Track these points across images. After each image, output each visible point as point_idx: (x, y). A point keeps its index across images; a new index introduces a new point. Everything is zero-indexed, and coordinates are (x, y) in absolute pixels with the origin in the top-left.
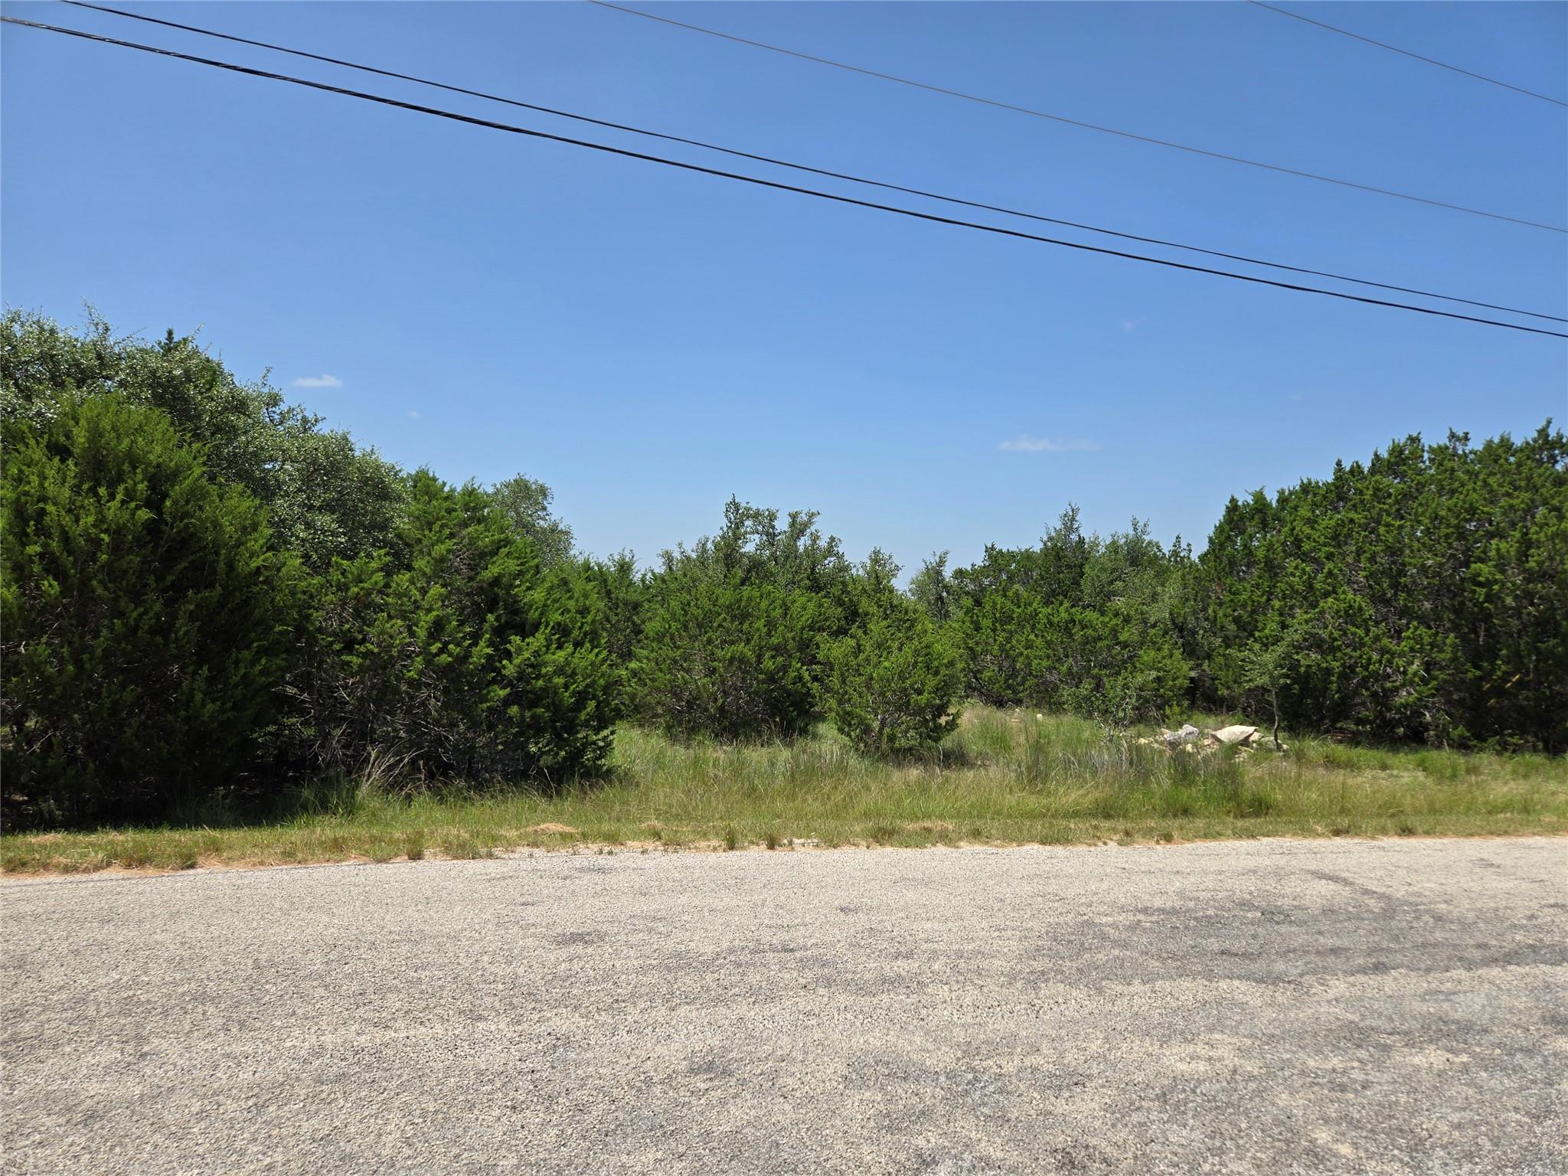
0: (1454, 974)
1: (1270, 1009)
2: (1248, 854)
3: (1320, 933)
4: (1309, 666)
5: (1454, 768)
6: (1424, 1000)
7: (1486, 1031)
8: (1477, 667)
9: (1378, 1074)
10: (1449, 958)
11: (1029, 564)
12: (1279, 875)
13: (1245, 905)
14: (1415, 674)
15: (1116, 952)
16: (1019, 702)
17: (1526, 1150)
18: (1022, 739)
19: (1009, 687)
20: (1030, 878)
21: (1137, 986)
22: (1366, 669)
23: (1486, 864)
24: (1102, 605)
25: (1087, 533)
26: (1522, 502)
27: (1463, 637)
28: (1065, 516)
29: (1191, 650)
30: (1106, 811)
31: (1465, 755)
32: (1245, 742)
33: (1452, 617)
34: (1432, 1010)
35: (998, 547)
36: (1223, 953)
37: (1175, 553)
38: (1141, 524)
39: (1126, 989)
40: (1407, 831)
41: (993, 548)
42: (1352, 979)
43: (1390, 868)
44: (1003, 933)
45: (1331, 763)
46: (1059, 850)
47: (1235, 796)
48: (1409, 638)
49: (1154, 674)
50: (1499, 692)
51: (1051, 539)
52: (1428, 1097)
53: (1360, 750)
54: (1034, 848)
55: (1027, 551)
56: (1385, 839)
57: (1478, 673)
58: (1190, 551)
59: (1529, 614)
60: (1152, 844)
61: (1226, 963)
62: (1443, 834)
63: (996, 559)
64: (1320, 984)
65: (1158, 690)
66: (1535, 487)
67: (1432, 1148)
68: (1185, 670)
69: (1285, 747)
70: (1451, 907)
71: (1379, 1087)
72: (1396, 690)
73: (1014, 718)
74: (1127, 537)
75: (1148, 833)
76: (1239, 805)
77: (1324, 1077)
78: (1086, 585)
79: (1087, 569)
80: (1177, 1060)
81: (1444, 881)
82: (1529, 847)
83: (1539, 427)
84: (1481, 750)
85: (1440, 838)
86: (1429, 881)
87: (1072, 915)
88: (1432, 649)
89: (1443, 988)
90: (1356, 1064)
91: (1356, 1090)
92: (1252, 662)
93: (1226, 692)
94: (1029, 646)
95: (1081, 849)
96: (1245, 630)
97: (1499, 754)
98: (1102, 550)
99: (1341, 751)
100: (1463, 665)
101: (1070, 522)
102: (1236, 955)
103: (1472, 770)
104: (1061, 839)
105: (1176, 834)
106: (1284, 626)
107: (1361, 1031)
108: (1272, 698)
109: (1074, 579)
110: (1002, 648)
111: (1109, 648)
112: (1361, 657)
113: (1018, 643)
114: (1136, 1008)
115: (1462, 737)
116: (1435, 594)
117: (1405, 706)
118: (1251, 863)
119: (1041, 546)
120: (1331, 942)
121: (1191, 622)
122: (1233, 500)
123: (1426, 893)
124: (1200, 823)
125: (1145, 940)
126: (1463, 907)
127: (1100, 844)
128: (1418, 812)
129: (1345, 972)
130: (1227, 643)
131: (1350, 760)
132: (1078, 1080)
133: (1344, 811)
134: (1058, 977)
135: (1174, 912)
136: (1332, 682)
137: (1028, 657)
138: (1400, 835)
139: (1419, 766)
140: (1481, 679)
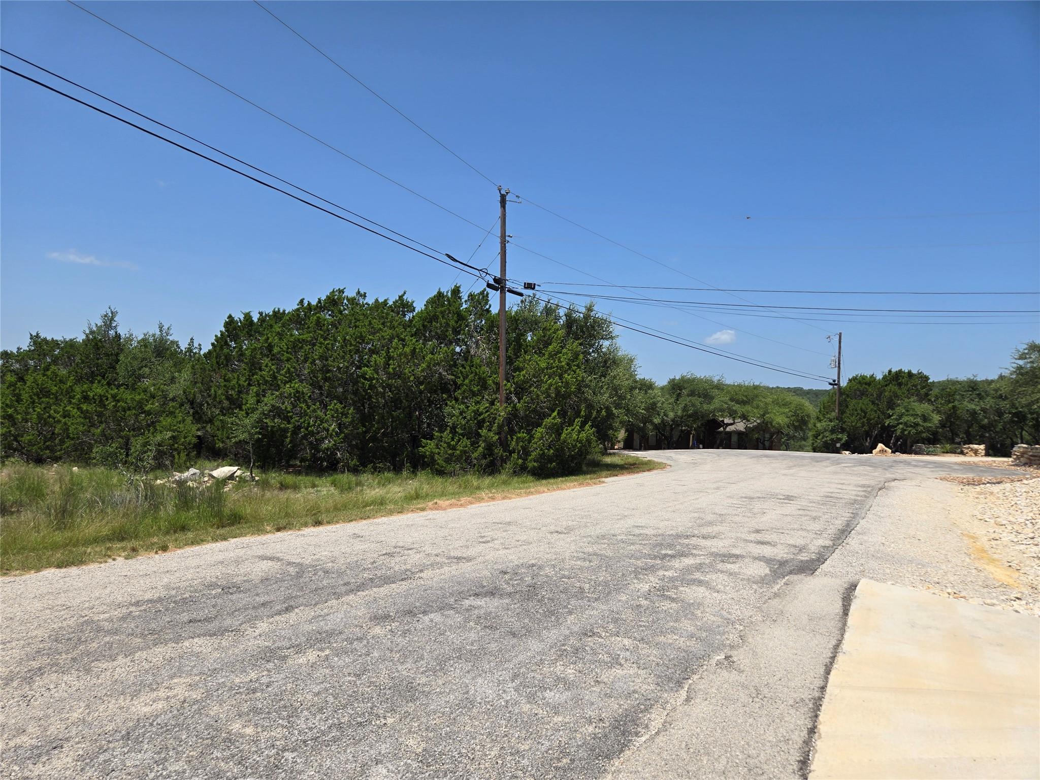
0: (329, 603)
1: (216, 652)
2: (220, 551)
3: (257, 595)
4: (273, 427)
5: (349, 483)
6: (310, 622)
7: (341, 633)
8: (364, 426)
9: (277, 676)
10: (328, 595)
11: (71, 351)
12: (238, 562)
13: (212, 586)
14: (333, 430)
15: (107, 639)
16: (56, 459)
17: (351, 696)
18: (57, 488)
19: (47, 448)
20: (41, 597)
21: (121, 660)
22: (307, 429)
23: (356, 536)
24: (133, 384)
25: (123, 331)
26: (388, 335)
27: (357, 409)
28: (106, 316)
29: (198, 417)
30: (120, 536)
31: (356, 476)
32: (231, 477)
33: (353, 397)
34: (314, 628)
35: (42, 336)
36: (190, 621)
37: (190, 350)
38: (166, 327)
39: (110, 665)
40: (318, 523)
41: (37, 336)
42: (271, 620)
43: (306, 546)
44: (8, 645)
45: (283, 487)
46: (73, 571)
47: (219, 514)
48: (331, 410)
49: (169, 434)
50: (374, 439)
51: (92, 332)
52: (304, 681)
53: (300, 478)
54: (51, 573)
55: (71, 340)
56: (306, 529)
57: (364, 429)
58: (200, 349)
59: (389, 396)
60: (152, 554)
61: (191, 628)
62: (337, 522)
63: (41, 346)
64: (251, 628)
65: (173, 445)
66: (393, 327)
67: (302, 712)
68: (193, 430)
69: (257, 478)
70: (334, 565)
71: (277, 684)
72: (323, 439)
73: (51, 473)
74: (154, 335)
75: (149, 548)
76: (221, 519)
77: (244, 687)
78: (121, 369)
79: (121, 357)
80: (142, 707)
81: (333, 550)
82: (378, 524)
83: (400, 295)
84: (364, 472)
85: (335, 524)
86: (325, 551)
87: (75, 618)
88: (342, 417)
89: (322, 613)
90: (265, 673)
91: (263, 690)
92: (237, 425)
93: (221, 445)
94: (66, 415)
95: (93, 566)
96: (234, 404)
97: (373, 473)
98: (135, 344)
99: (290, 479)
100: (357, 424)
101: (109, 320)
102: (200, 621)
103: (359, 484)
104: (79, 561)
105: (170, 545)
106: (258, 401)
107: (271, 651)
108: (250, 447)
109: (111, 364)
110: (40, 417)
111: (137, 416)
112: (304, 422)
113: (56, 412)
114: (116, 677)
115: (355, 465)
116: (344, 384)
117: (327, 449)
118: (221, 557)
119: (84, 337)
120: (261, 599)
121: (199, 399)
122: (230, 317)
123: (323, 558)
124: (190, 535)
125: (133, 625)
126: (341, 563)
127: (110, 560)
128: (328, 511)
129: (268, 616)
130: (223, 412)
131: (295, 483)
132: (57, 745)
133: (287, 515)
134: (54, 669)
135: (160, 600)
136: (287, 437)
137: (65, 424)
138: (314, 526)
139: (332, 484)
140: (365, 432)
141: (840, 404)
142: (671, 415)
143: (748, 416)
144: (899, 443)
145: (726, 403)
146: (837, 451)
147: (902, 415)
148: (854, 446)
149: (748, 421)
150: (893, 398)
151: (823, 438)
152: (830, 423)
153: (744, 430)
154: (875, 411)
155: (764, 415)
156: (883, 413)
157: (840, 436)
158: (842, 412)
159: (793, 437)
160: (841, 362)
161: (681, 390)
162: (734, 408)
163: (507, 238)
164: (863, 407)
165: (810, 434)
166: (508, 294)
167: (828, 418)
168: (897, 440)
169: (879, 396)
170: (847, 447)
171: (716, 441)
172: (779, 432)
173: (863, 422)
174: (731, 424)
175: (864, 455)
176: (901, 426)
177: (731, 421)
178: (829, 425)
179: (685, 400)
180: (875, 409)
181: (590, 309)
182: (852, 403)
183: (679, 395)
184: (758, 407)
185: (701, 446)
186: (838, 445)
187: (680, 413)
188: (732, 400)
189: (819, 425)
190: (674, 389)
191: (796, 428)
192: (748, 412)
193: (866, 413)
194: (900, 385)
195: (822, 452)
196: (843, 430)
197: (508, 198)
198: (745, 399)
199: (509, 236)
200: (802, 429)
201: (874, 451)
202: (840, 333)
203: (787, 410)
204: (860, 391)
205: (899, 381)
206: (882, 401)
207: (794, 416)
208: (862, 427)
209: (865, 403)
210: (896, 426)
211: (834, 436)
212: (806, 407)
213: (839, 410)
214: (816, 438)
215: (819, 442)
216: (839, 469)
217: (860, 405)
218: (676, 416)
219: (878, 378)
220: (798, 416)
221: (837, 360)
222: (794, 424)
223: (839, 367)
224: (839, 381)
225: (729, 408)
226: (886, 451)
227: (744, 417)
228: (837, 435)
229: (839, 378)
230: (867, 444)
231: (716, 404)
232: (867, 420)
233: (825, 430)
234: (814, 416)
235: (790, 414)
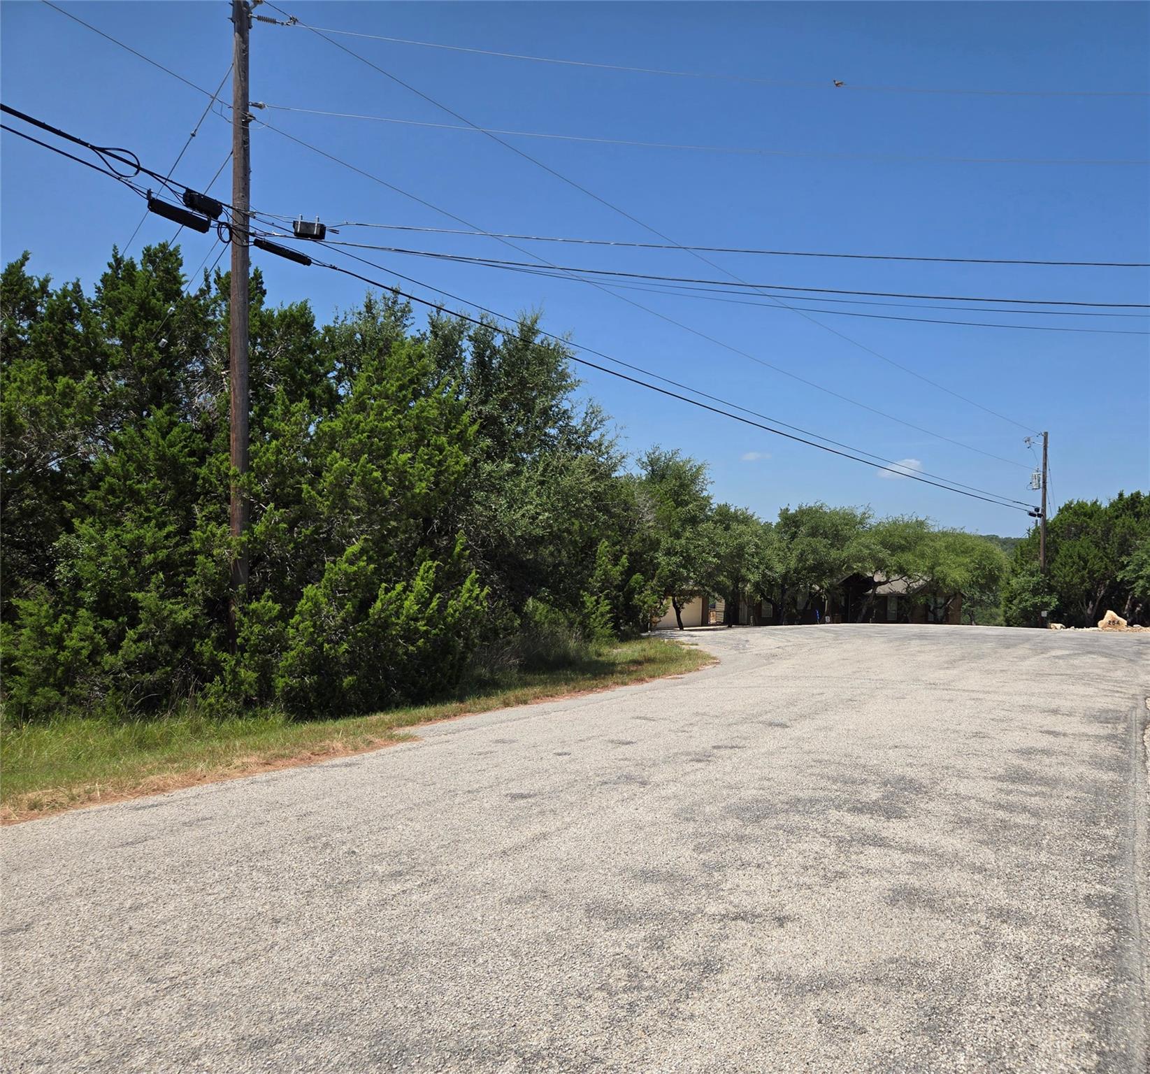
141: (1046, 548)
142: (780, 568)
143: (908, 570)
144: (1138, 609)
145: (867, 547)
146: (1043, 624)
147: (1142, 564)
148: (1068, 616)
149: (910, 577)
150: (1128, 537)
151: (1020, 602)
152: (1030, 578)
153: (904, 592)
154: (1101, 558)
155: (933, 568)
156: (1113, 561)
157: (1046, 599)
158: (1049, 560)
159: (980, 602)
160: (1048, 479)
161: (797, 527)
162: (884, 557)
163: (252, 110)
164: (1083, 552)
165: (1002, 596)
166: (254, 251)
167: (1027, 571)
168: (1134, 605)
169: (1107, 533)
170: (1057, 616)
171: (861, 610)
172: (957, 594)
173: (1083, 576)
174: (884, 583)
175: (1085, 629)
176: (1141, 582)
177: (884, 579)
178: (1029, 581)
179: (803, 542)
180: (1101, 555)
182: (1065, 546)
183: (794, 536)
184: (922, 556)
185: (828, 618)
186: (1044, 614)
187: (793, 564)
188: (879, 543)
189: (1014, 582)
190: (786, 525)
191: (983, 589)
192: (908, 563)
193: (1086, 562)
194: (1138, 515)
195: (1018, 626)
196: (1051, 590)
198: (904, 542)
199: (256, 105)
200: (991, 590)
201: (1100, 623)
202: (1046, 433)
203: (968, 560)
204: (1076, 526)
205: (1137, 510)
206: (1110, 542)
207: (977, 569)
208: (1081, 584)
209: (1085, 545)
210: (1134, 583)
211: (1038, 600)
212: (996, 554)
213: (1046, 557)
214: (1011, 602)
215: (1015, 610)
216: (1047, 663)
217: (1076, 549)
219: (1103, 506)
220: (984, 569)
221: (1041, 476)
222: (978, 581)
223: (1045, 487)
224: (1044, 511)
225: (875, 557)
226: (1118, 623)
227: (902, 571)
228: (1043, 598)
229: (1044, 505)
230: (1089, 611)
231: (851, 549)
232: (1088, 573)
233: (1024, 590)
234: (1007, 566)
235: (972, 566)
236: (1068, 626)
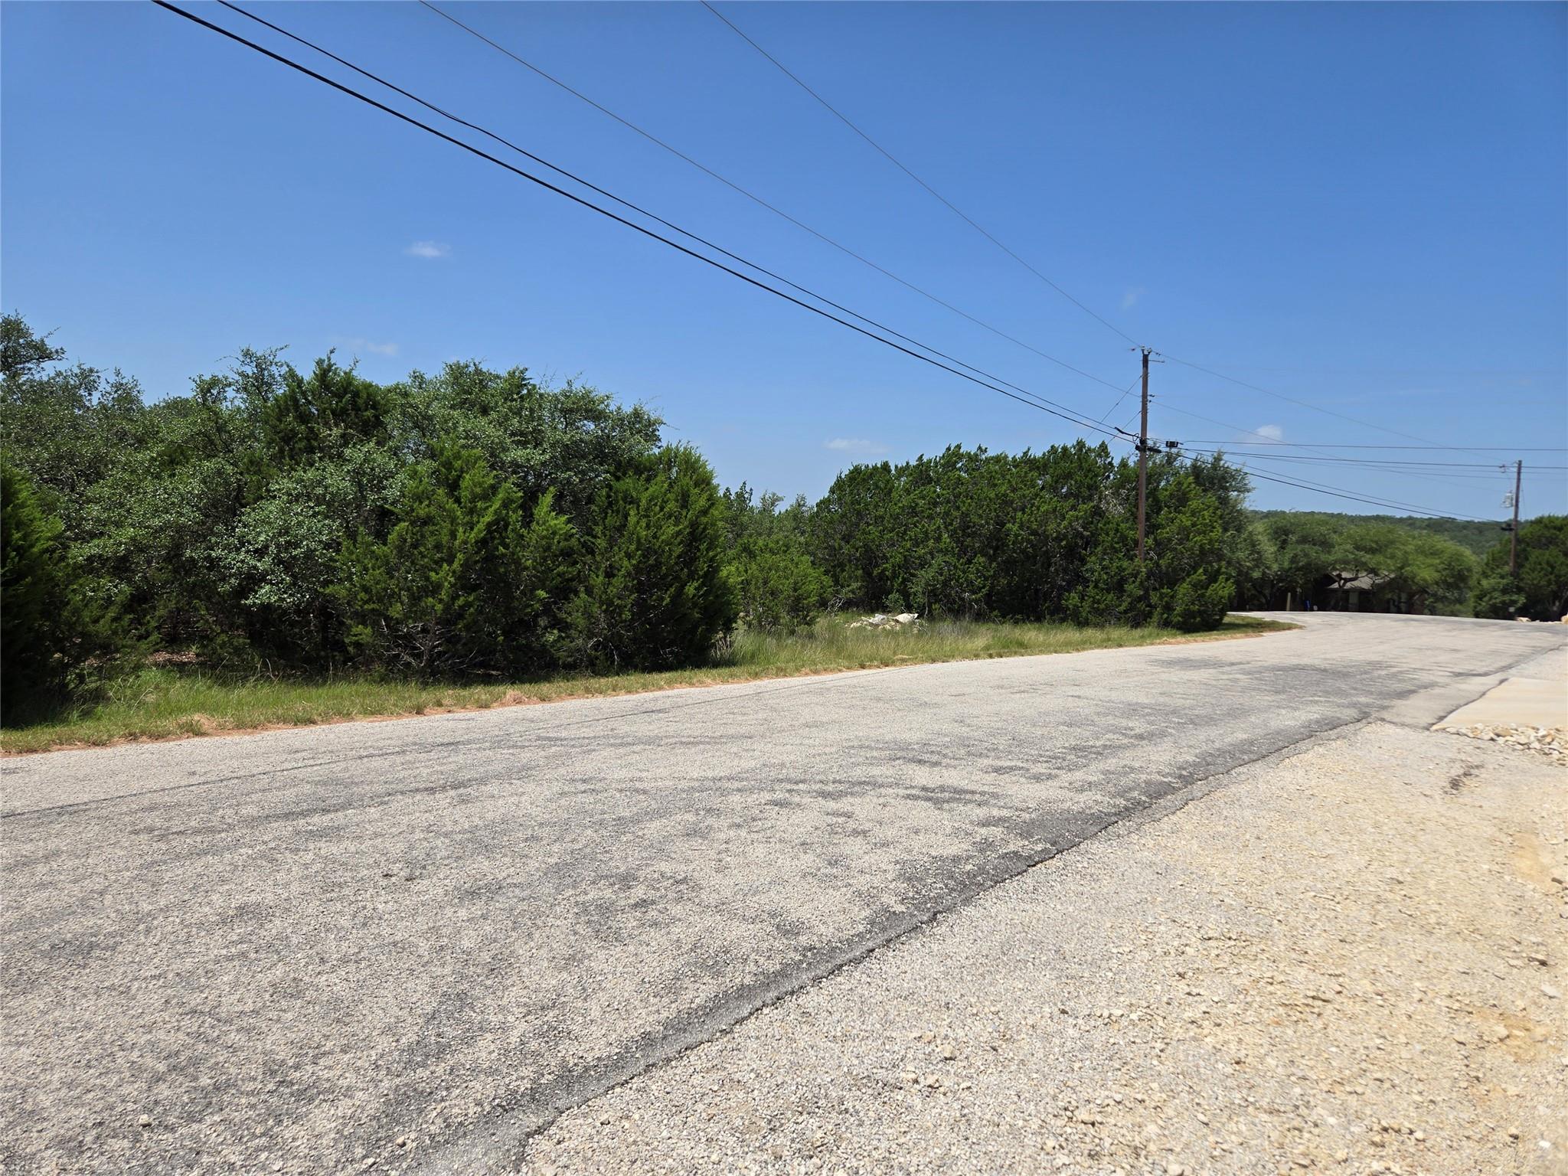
32: (912, 622)
141: (1517, 556)
142: (1275, 567)
143: (1378, 569)
145: (1352, 553)
146: (1510, 617)
148: (1535, 611)
149: (1377, 575)
151: (1490, 599)
152: (1501, 580)
153: (1369, 587)
155: (1402, 568)
157: (1515, 597)
158: (1519, 566)
159: (1443, 599)
160: (1520, 499)
161: (1287, 535)
162: (1363, 559)
163: (1149, 398)
164: (1551, 559)
165: (1470, 595)
167: (1498, 574)
170: (1523, 612)
171: (1331, 601)
172: (1423, 591)
173: (1550, 580)
174: (1352, 580)
175: (1549, 623)
177: (1352, 576)
178: (1499, 583)
179: (1294, 549)
181: (1218, 459)
182: (1535, 554)
184: (1393, 557)
185: (1315, 607)
186: (1512, 610)
187: (1286, 565)
188: (1358, 548)
189: (1484, 582)
191: (1449, 586)
192: (1377, 563)
193: (1553, 568)
195: (1487, 618)
196: (1520, 590)
197: (1150, 358)
198: (1375, 546)
199: (1150, 395)
200: (1458, 588)
201: (1563, 618)
202: (1520, 462)
203: (1438, 561)
204: (1546, 537)
207: (1446, 569)
208: (1548, 586)
209: (1554, 553)
211: (1506, 598)
212: (1465, 556)
213: (1516, 562)
214: (1481, 599)
215: (1484, 605)
216: (1511, 635)
217: (1545, 557)
218: (1281, 569)
220: (1453, 569)
221: (1514, 497)
222: (1446, 580)
223: (1517, 503)
225: (1355, 560)
227: (1374, 571)
228: (1511, 596)
230: (1555, 609)
231: (1337, 554)
232: (1555, 577)
233: (1494, 590)
234: (1477, 569)
235: (1441, 567)
236: (1533, 620)
